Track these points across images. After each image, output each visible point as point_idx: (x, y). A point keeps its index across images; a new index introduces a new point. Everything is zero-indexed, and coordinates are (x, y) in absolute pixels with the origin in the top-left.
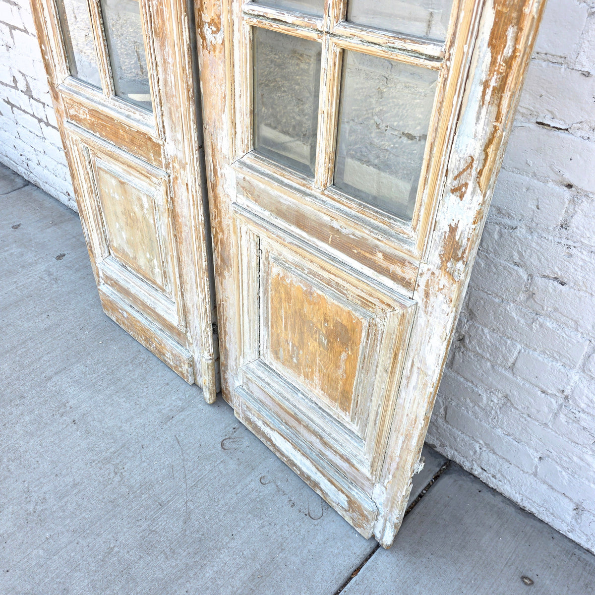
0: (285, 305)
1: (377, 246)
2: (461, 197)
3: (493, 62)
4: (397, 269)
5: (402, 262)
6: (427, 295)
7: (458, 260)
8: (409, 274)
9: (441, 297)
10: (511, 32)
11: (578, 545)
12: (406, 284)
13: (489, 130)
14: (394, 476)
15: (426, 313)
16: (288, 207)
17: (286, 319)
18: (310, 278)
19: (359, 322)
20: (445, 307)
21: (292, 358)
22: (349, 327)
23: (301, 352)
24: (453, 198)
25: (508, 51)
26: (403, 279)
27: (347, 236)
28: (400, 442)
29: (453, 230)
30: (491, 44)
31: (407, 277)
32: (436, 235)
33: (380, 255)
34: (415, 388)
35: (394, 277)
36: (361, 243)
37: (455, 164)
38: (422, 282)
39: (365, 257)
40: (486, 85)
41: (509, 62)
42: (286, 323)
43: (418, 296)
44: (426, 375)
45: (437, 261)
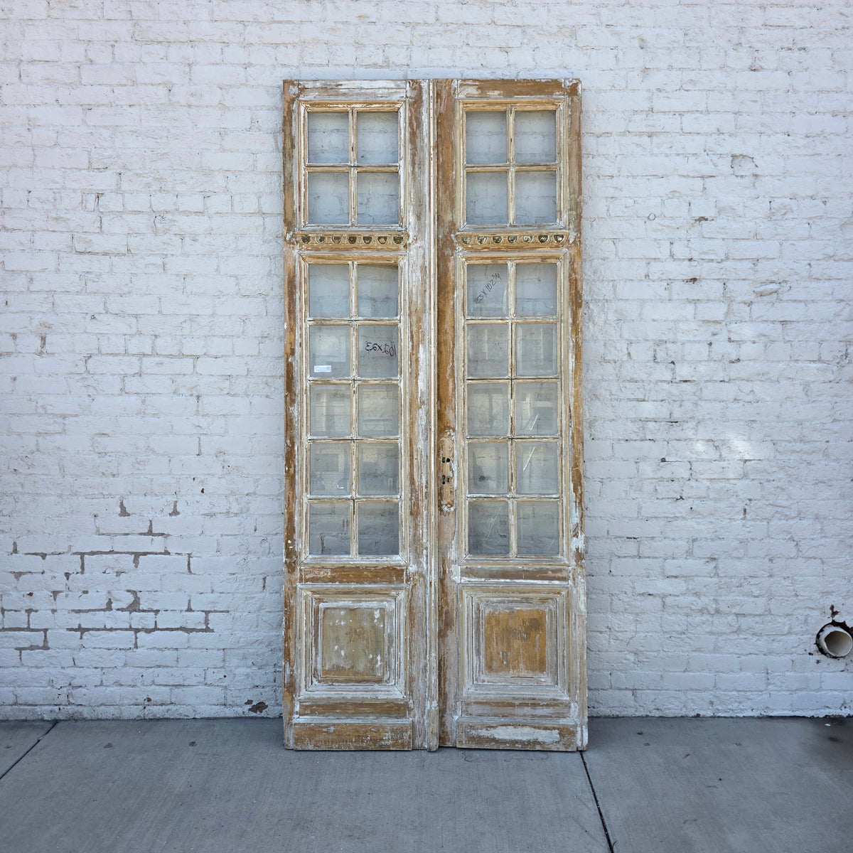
0: (496, 629)
1: (548, 569)
2: (577, 537)
3: (576, 496)
4: (559, 575)
5: (560, 570)
6: (574, 579)
7: (582, 560)
8: (564, 574)
9: (580, 577)
10: (579, 488)
11: (642, 717)
12: (564, 579)
13: (580, 514)
14: (580, 689)
15: (575, 587)
16: (497, 571)
17: (496, 638)
18: (510, 605)
19: (544, 612)
20: (582, 580)
21: (502, 662)
22: (538, 618)
23: (509, 654)
24: (574, 538)
25: (580, 492)
26: (563, 577)
27: (533, 571)
28: (578, 664)
29: (577, 549)
30: (574, 491)
31: (564, 576)
32: (572, 554)
33: (550, 572)
34: (579, 627)
35: (558, 579)
36: (541, 571)
37: (572, 527)
38: (571, 575)
39: (543, 576)
40: (576, 502)
41: (581, 495)
42: (497, 641)
43: (570, 582)
44: (582, 616)
45: (575, 563)
